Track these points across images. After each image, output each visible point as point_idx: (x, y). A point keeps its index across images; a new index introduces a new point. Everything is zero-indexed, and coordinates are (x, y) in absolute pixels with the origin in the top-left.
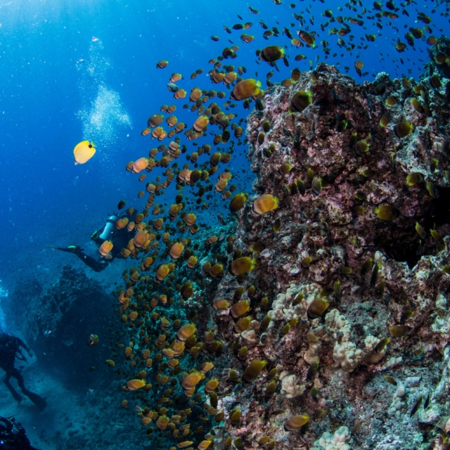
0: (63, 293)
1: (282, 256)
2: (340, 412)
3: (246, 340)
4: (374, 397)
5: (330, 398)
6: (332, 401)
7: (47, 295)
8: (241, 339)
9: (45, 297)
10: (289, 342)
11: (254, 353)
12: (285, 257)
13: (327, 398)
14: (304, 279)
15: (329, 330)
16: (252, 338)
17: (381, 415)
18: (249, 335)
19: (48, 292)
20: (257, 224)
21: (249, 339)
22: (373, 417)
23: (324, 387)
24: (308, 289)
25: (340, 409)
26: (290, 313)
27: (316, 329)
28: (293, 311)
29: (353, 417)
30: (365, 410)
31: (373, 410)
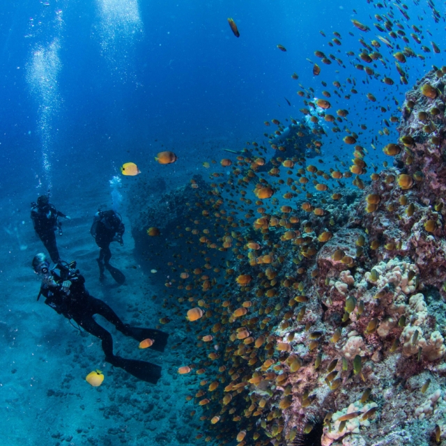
0: (186, 197)
1: (398, 230)
2: (380, 392)
3: (337, 291)
4: (413, 390)
5: (379, 374)
6: (379, 378)
7: (169, 194)
8: (333, 287)
9: (166, 196)
10: (372, 305)
11: (338, 306)
12: (400, 231)
13: (376, 373)
14: (408, 258)
15: (408, 311)
16: (343, 291)
17: (409, 410)
18: (341, 287)
19: (171, 193)
20: (387, 193)
21: (340, 291)
22: (402, 408)
23: (379, 362)
24: (407, 266)
25: (381, 389)
26: (384, 280)
27: (399, 305)
28: (387, 280)
29: (387, 401)
30: (399, 398)
31: (406, 402)
